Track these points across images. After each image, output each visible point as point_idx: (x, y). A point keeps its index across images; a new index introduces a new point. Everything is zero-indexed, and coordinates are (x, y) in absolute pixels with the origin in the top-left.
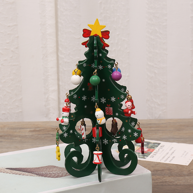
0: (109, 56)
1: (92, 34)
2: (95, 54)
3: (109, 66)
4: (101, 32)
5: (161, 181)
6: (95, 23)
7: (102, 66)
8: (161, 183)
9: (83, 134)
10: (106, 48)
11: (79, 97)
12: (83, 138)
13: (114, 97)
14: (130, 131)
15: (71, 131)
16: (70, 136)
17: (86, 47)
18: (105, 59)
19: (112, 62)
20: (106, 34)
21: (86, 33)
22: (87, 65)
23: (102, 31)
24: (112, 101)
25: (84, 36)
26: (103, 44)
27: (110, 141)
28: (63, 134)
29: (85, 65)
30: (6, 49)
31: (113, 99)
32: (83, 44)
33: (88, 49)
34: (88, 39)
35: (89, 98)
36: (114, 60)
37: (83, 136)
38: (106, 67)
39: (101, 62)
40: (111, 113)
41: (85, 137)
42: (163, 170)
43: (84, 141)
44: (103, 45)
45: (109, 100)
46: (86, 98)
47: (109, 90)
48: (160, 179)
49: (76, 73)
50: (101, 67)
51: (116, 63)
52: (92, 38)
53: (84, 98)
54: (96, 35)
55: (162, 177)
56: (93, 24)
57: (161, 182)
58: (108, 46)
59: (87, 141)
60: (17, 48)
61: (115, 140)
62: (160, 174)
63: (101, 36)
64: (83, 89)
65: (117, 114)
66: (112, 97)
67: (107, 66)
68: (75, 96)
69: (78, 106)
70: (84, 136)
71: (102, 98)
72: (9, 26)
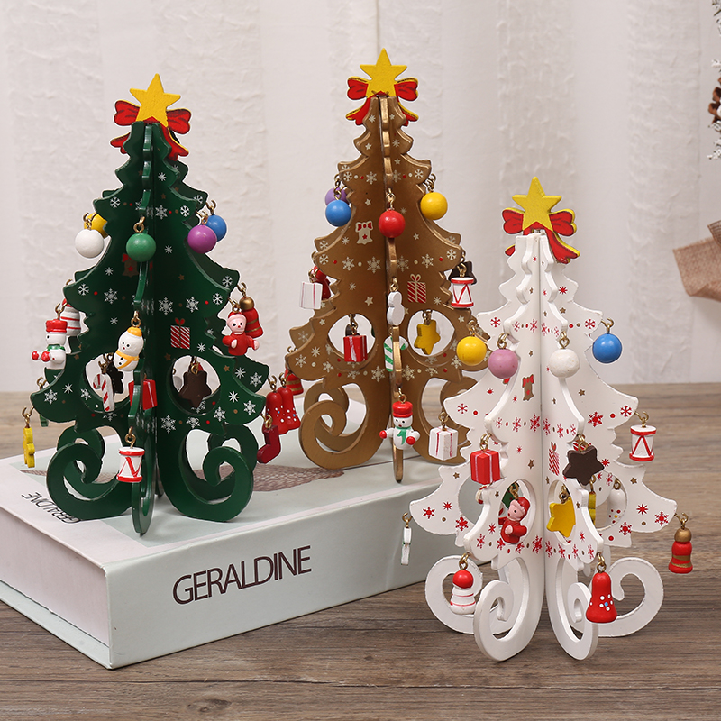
0: (188, 181)
1: (140, 118)
2: (144, 173)
3: (185, 211)
4: (167, 112)
5: (709, 566)
6: (150, 86)
7: (164, 208)
8: (709, 573)
9: (106, 397)
10: (180, 159)
11: (96, 293)
12: (108, 408)
13: (196, 299)
14: (234, 397)
15: (68, 388)
16: (64, 402)
17: (123, 152)
18: (173, 191)
19: (198, 199)
20: (180, 119)
21: (125, 112)
22: (121, 202)
23: (169, 109)
24: (189, 309)
25: (119, 120)
26: (169, 147)
27: (181, 422)
28: (43, 393)
29: (115, 203)
30: (228, 168)
31: (192, 304)
32: (115, 143)
33: (127, 157)
34: (127, 130)
35: (124, 298)
36: (205, 195)
37: (106, 405)
38: (177, 211)
39: (164, 196)
40: (187, 344)
41: (112, 408)
42: (712, 535)
43: (107, 419)
44: (171, 150)
45: (181, 305)
46: (117, 295)
47: (182, 277)
48: (705, 560)
49: (88, 224)
50: (162, 212)
51: (211, 205)
52: (139, 129)
53: (111, 296)
54: (151, 121)
55: (712, 554)
56: (144, 87)
57: (709, 570)
58: (185, 153)
59: (113, 418)
60: (261, 166)
61: (193, 420)
62: (705, 547)
63: (166, 124)
64: (109, 271)
65: (202, 348)
66: (190, 299)
67: (180, 211)
68: (84, 290)
69: (90, 317)
70: (110, 403)
71: (163, 300)
72: (238, 100)
